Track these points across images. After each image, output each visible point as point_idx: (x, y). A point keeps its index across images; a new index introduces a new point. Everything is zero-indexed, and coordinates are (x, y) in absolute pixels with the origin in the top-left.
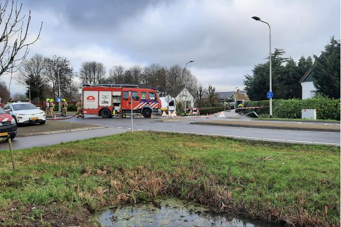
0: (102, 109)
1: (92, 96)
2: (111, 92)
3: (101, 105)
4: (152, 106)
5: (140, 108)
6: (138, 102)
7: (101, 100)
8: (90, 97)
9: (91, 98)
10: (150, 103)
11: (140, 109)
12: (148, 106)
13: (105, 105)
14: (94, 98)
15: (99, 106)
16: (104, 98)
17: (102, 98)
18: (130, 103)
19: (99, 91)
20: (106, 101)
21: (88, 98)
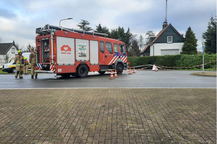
0: (79, 65)
1: (67, 46)
2: (88, 41)
3: (79, 59)
4: (123, 60)
5: (113, 63)
6: (112, 55)
7: (79, 51)
8: (64, 46)
9: (66, 49)
10: (121, 57)
12: (119, 60)
13: (83, 59)
14: (69, 49)
15: (76, 60)
16: (81, 49)
17: (79, 49)
18: (106, 56)
19: (75, 38)
20: (84, 54)
21: (62, 49)
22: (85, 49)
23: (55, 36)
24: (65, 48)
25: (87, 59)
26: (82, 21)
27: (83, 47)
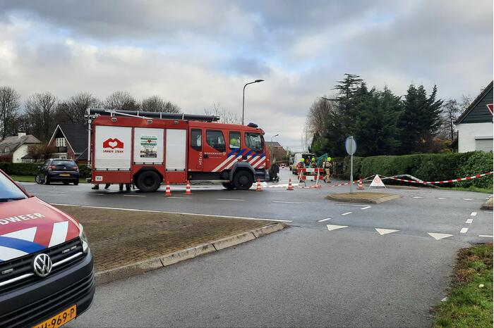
0: (140, 172)
1: (116, 140)
2: (162, 130)
3: (139, 160)
5: (227, 168)
6: (224, 153)
7: (139, 148)
8: (110, 140)
9: (114, 144)
10: (249, 157)
11: (228, 171)
13: (149, 161)
15: (133, 163)
16: (146, 144)
17: (142, 144)
18: (205, 157)
19: (133, 127)
20: (152, 152)
21: (106, 145)
22: (155, 145)
23: (93, 126)
24: (110, 144)
25: (158, 160)
26: (346, 77)
27: (149, 141)
